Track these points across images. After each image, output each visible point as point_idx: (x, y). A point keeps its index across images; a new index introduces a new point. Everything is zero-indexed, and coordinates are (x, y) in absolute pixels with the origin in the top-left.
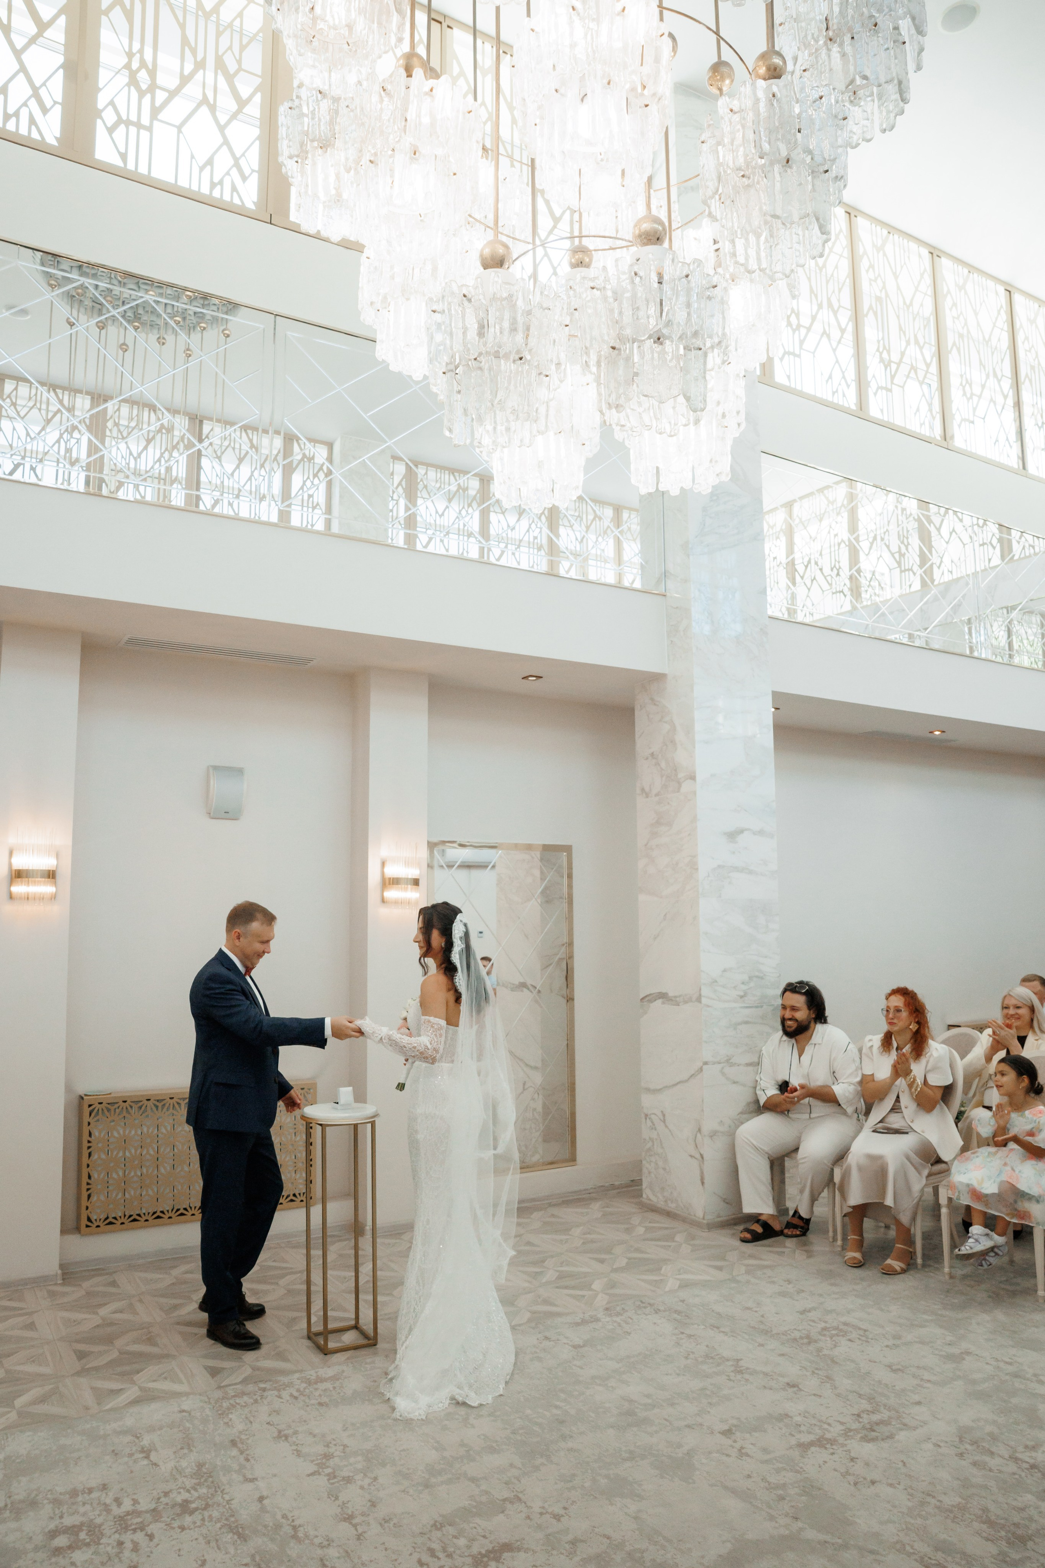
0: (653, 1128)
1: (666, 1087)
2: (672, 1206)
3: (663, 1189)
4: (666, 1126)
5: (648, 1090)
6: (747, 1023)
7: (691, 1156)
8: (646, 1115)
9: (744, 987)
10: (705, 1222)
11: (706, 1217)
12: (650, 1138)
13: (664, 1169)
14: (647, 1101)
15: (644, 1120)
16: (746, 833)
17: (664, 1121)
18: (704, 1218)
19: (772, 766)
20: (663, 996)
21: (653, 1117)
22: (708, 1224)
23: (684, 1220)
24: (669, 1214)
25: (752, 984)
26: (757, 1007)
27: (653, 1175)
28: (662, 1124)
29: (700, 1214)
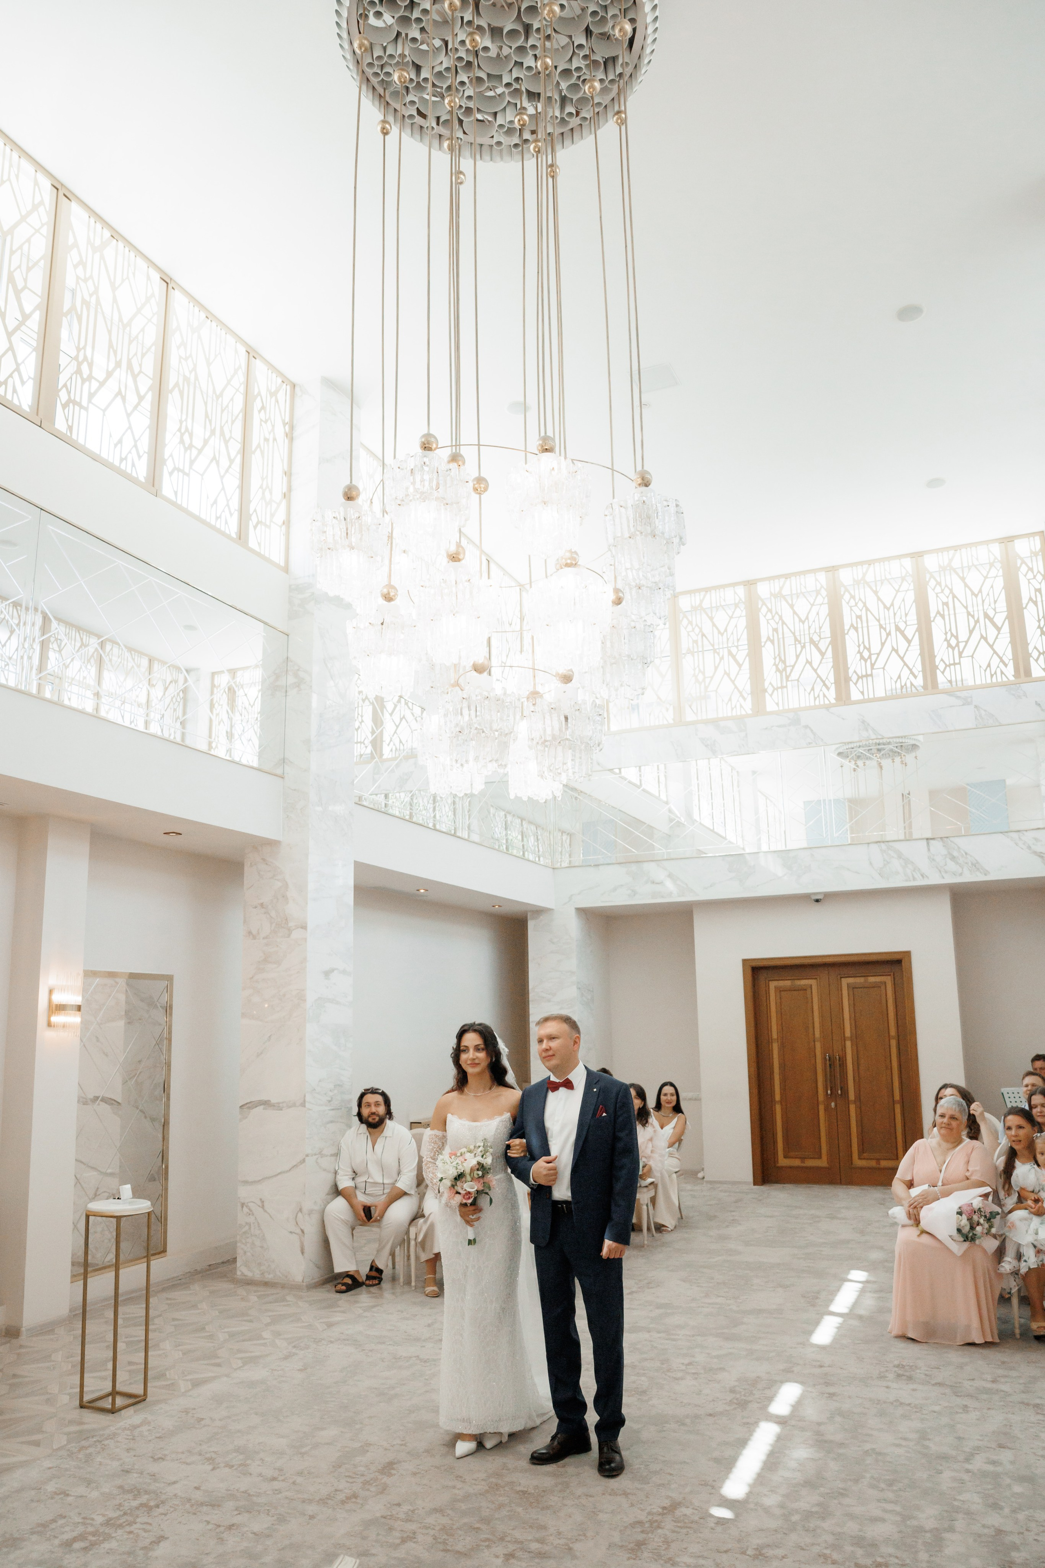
0: (251, 1213)
1: (266, 1178)
2: (269, 1277)
3: (260, 1264)
4: (265, 1211)
5: (246, 1182)
6: (332, 1122)
7: (291, 1232)
8: (243, 1205)
9: (331, 1094)
10: (305, 1284)
11: (305, 1281)
12: (247, 1223)
13: (262, 1247)
14: (243, 1192)
15: (239, 1207)
16: (336, 972)
17: (263, 1207)
18: (303, 1282)
19: (352, 920)
20: (266, 1104)
21: (250, 1205)
22: (307, 1286)
23: (283, 1287)
24: (266, 1284)
25: (336, 1092)
26: (338, 1109)
27: (249, 1254)
28: (261, 1209)
29: (299, 1278)
